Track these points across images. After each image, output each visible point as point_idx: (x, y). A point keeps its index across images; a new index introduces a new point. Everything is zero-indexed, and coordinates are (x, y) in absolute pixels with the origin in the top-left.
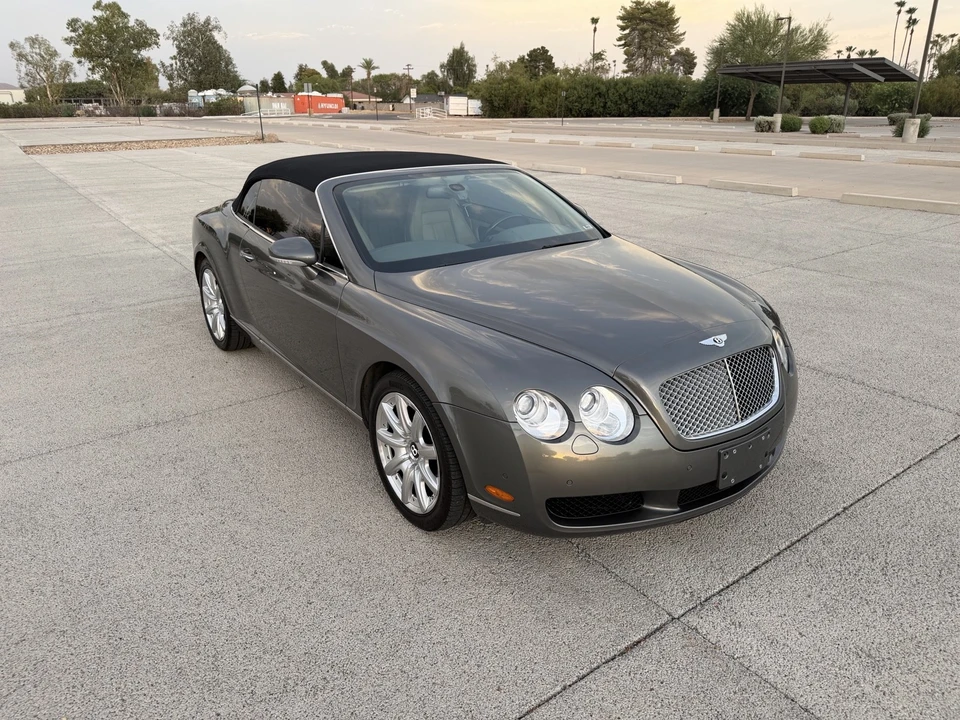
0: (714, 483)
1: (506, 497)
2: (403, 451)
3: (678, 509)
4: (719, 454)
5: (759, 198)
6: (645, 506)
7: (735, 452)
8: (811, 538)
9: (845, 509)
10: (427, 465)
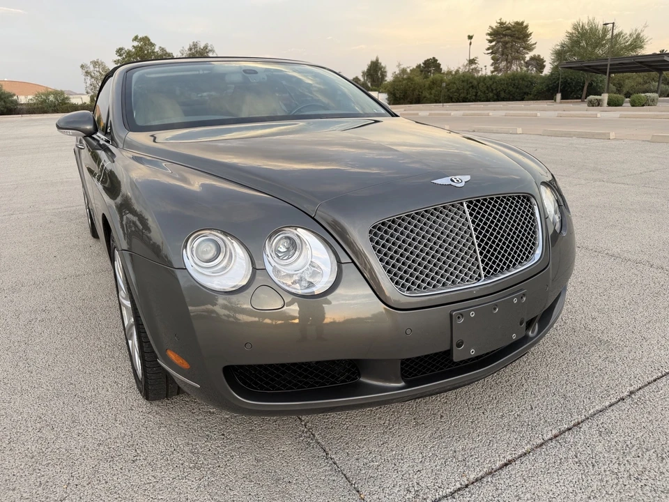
0: (449, 353)
1: (183, 362)
3: (402, 384)
4: (451, 316)
5: (583, 141)
6: (363, 380)
7: (472, 314)
8: (585, 427)
9: (632, 393)
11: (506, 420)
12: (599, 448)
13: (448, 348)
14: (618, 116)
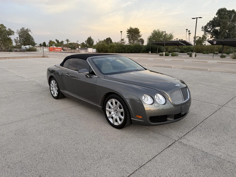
0: (181, 113)
1: (141, 117)
2: (113, 112)
3: (174, 119)
4: (181, 107)
5: (165, 68)
6: (167, 119)
7: (184, 107)
8: (198, 126)
9: (202, 121)
10: (120, 114)
11: (185, 127)
12: (201, 129)
13: (180, 113)
14: (171, 60)
